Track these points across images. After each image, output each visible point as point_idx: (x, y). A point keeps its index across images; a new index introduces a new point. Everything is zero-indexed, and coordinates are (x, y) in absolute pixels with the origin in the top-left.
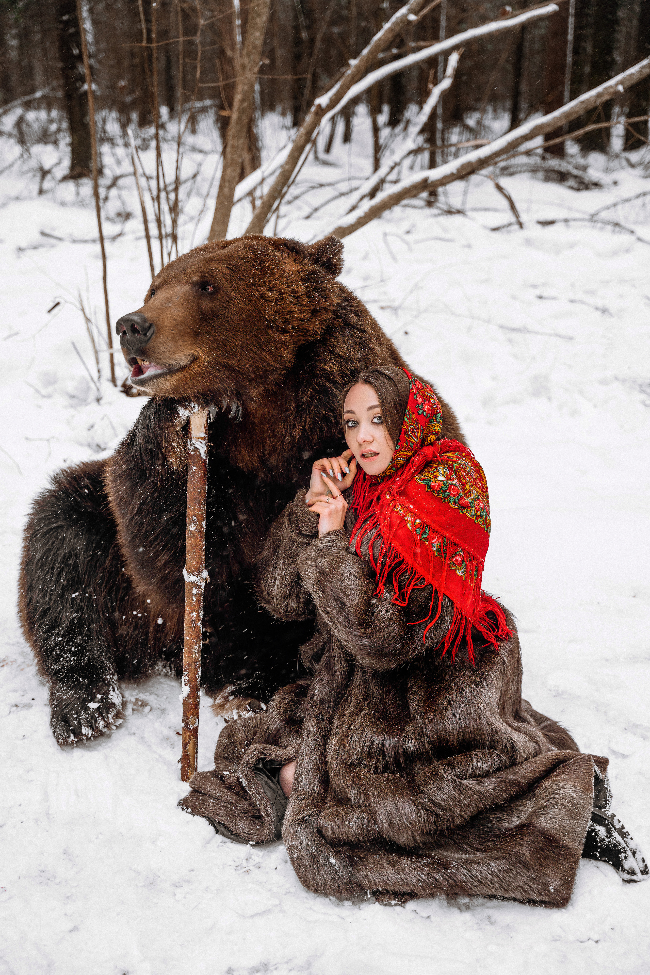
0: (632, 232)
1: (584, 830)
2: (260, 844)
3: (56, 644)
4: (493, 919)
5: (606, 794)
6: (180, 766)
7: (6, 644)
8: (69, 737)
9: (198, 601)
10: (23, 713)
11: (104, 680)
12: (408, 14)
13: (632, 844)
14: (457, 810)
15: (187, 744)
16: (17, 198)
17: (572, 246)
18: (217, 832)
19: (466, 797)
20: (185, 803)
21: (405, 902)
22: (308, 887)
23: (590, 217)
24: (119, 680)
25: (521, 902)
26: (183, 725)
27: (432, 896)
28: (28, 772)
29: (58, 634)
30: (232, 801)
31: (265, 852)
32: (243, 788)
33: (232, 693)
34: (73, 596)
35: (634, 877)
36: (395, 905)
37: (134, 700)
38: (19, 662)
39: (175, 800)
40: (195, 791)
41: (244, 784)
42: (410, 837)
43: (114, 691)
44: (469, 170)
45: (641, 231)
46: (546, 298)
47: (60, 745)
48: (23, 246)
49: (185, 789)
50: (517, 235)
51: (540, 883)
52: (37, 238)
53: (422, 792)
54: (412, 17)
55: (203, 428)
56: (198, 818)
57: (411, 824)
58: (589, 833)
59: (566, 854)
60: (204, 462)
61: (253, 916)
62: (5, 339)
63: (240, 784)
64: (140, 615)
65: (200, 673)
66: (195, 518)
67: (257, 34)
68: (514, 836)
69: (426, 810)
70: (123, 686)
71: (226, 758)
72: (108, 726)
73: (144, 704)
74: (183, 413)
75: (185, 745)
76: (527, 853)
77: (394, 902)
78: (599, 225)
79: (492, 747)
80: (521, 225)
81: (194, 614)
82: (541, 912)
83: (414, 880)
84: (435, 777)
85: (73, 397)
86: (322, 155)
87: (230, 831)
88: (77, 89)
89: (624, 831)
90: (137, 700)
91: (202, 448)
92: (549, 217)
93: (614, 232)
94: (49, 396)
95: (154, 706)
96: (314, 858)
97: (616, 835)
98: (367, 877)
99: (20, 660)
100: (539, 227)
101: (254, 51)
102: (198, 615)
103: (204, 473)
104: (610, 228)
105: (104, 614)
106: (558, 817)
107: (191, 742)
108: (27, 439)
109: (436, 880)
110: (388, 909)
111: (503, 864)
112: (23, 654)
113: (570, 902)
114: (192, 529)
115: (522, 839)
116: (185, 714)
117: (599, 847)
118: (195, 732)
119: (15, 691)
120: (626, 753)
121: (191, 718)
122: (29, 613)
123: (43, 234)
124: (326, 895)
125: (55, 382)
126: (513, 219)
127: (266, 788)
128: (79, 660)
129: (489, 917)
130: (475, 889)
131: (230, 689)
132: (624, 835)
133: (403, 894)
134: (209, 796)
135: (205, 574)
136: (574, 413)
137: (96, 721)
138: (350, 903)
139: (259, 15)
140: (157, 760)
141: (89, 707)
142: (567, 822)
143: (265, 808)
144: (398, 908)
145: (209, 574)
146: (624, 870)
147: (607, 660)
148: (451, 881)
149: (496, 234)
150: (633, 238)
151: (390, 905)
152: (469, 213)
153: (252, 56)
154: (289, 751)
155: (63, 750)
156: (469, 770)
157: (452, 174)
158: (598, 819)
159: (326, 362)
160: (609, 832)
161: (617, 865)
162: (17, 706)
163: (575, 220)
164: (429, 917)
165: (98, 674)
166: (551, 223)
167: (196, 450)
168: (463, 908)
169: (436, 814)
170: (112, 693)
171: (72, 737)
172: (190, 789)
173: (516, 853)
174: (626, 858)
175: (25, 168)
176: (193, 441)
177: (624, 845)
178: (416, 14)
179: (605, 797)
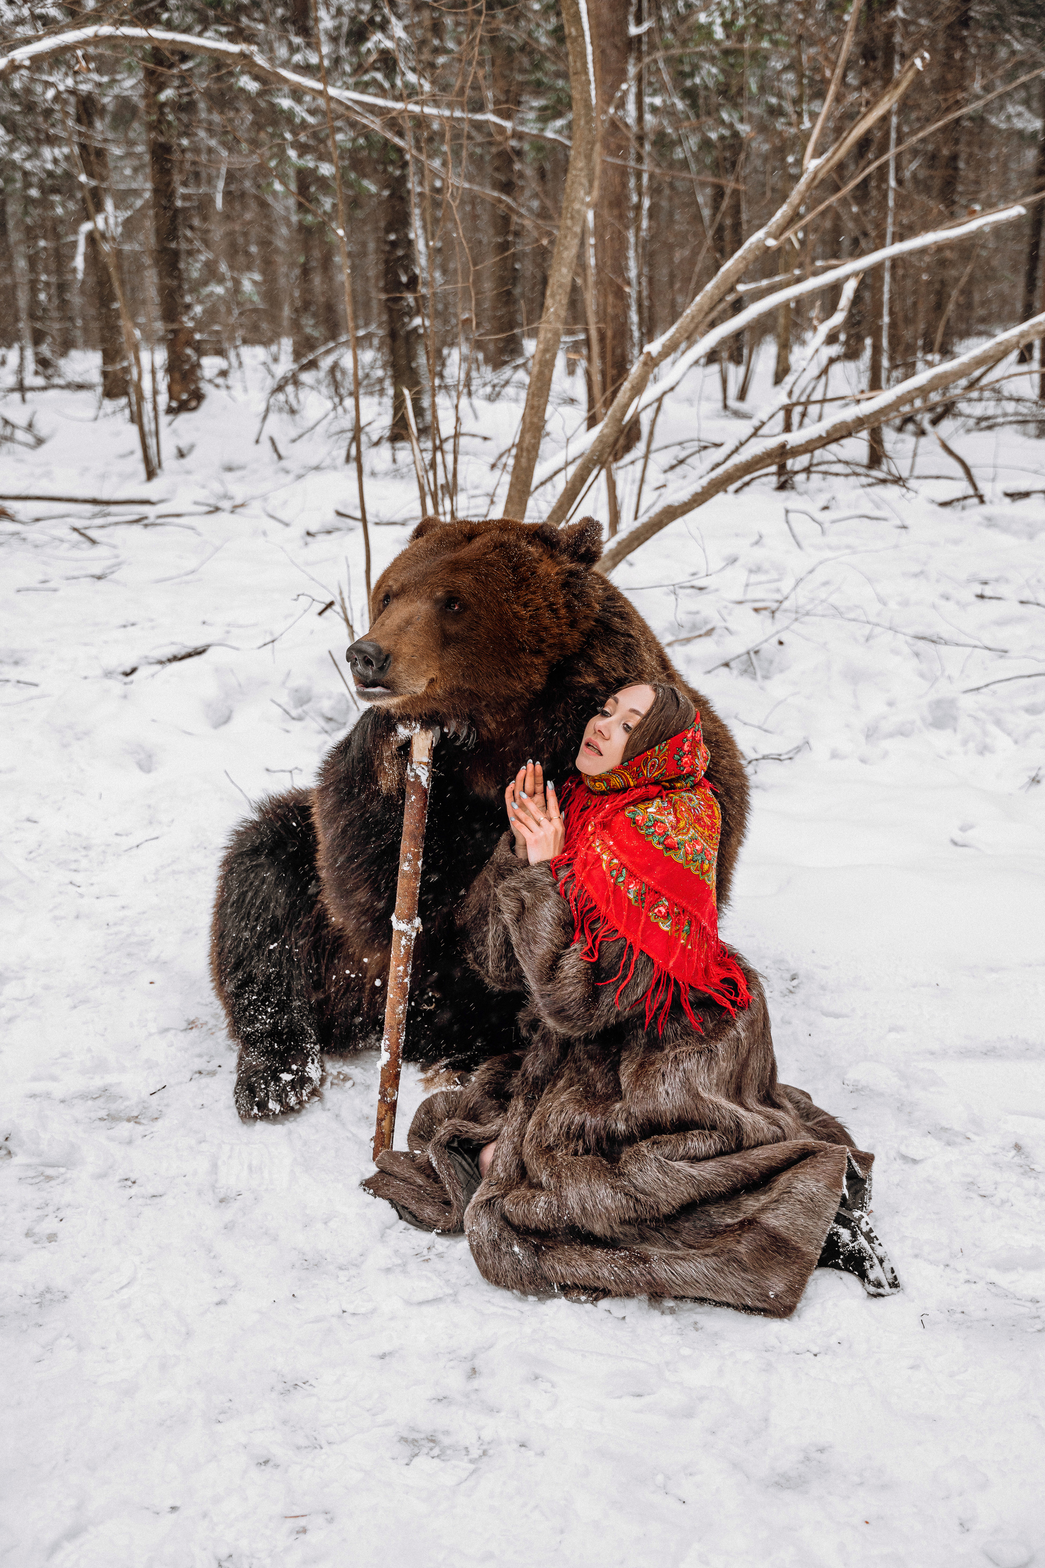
1: (824, 1232)
2: (446, 1232)
3: (250, 1004)
4: (699, 1326)
5: (864, 1194)
6: (372, 1144)
7: (199, 1003)
8: (252, 1109)
9: (407, 953)
10: (204, 1080)
11: (303, 1049)
12: (765, 239)
13: (880, 1251)
14: (663, 1195)
15: (382, 1120)
16: (317, 468)
18: (401, 1218)
19: (672, 1179)
20: (367, 1184)
21: (596, 1299)
22: (488, 1278)
24: (322, 1051)
25: (736, 1308)
26: (379, 1097)
27: (628, 1295)
28: (200, 1143)
29: (252, 991)
30: (421, 1183)
31: (452, 1242)
32: (433, 1169)
33: (446, 1066)
34: (272, 947)
35: (881, 1291)
36: (586, 1302)
37: (335, 1073)
38: (210, 1026)
39: (356, 1180)
40: (382, 1171)
41: (434, 1164)
42: (606, 1225)
43: (313, 1063)
44: (843, 432)
46: (988, 598)
47: (241, 1117)
48: (313, 530)
49: (372, 1170)
50: (975, 512)
51: (757, 1286)
52: (331, 519)
53: (623, 1174)
54: (771, 243)
55: (427, 752)
56: (379, 1200)
57: (606, 1209)
58: (830, 1236)
59: (797, 1257)
60: (425, 791)
61: (421, 1304)
62: (260, 648)
63: (430, 1164)
64: (353, 976)
65: (403, 1038)
66: (410, 856)
67: (564, 270)
68: (732, 1231)
69: (626, 1194)
70: (326, 1058)
71: (421, 1136)
72: (300, 1103)
73: (346, 1078)
74: (403, 732)
75: (380, 1121)
76: (743, 1251)
77: (583, 1298)
79: (713, 1128)
80: (980, 498)
81: (401, 968)
82: (758, 1321)
83: (606, 1274)
84: (639, 1157)
85: (329, 720)
86: (732, 403)
87: (414, 1216)
88: (404, 325)
89: (872, 1235)
90: (339, 1073)
91: (424, 776)
92: (1023, 487)
94: (300, 719)
95: (358, 1081)
96: (495, 1245)
97: (862, 1239)
98: (553, 1268)
99: (212, 1022)
100: (1007, 500)
101: (560, 291)
102: (405, 970)
103: (425, 804)
105: (306, 971)
106: (790, 1215)
107: (387, 1118)
108: (268, 770)
109: (632, 1275)
110: (576, 1306)
111: (712, 1262)
112: (215, 1016)
113: (795, 1313)
114: (406, 869)
115: (740, 1235)
116: (382, 1085)
117: (842, 1254)
118: (393, 1107)
119: (200, 1056)
120: (917, 1158)
121: (389, 1090)
122: (220, 964)
123: (339, 514)
124: (507, 1287)
125: (309, 700)
126: (971, 492)
127: (459, 1169)
128: (275, 1025)
129: (696, 1323)
130: (678, 1288)
131: (444, 1062)
132: (870, 1240)
133: (596, 1289)
134: (396, 1177)
135: (417, 922)
136: (984, 749)
137: (287, 1096)
138: (535, 1299)
139: (566, 248)
140: (348, 1139)
141: (281, 1079)
142: (801, 1221)
143: (454, 1191)
144: (588, 1306)
145: (423, 923)
146: (869, 1282)
147: (932, 1053)
148: (649, 1277)
149: (947, 511)
151: (578, 1301)
152: (912, 483)
153: (558, 298)
154: (491, 1128)
155: (244, 1123)
156: (681, 1151)
157: (820, 437)
158: (842, 1221)
159: (580, 674)
160: (854, 1235)
161: (863, 1276)
162: (200, 1073)
164: (624, 1318)
165: (296, 1041)
166: (1025, 495)
167: (417, 777)
168: (667, 1311)
169: (636, 1199)
170: (310, 1065)
171: (256, 1110)
172: (377, 1170)
173: (730, 1251)
174: (871, 1267)
175: (335, 428)
176: (414, 766)
177: (871, 1251)
178: (776, 238)
179: (862, 1199)
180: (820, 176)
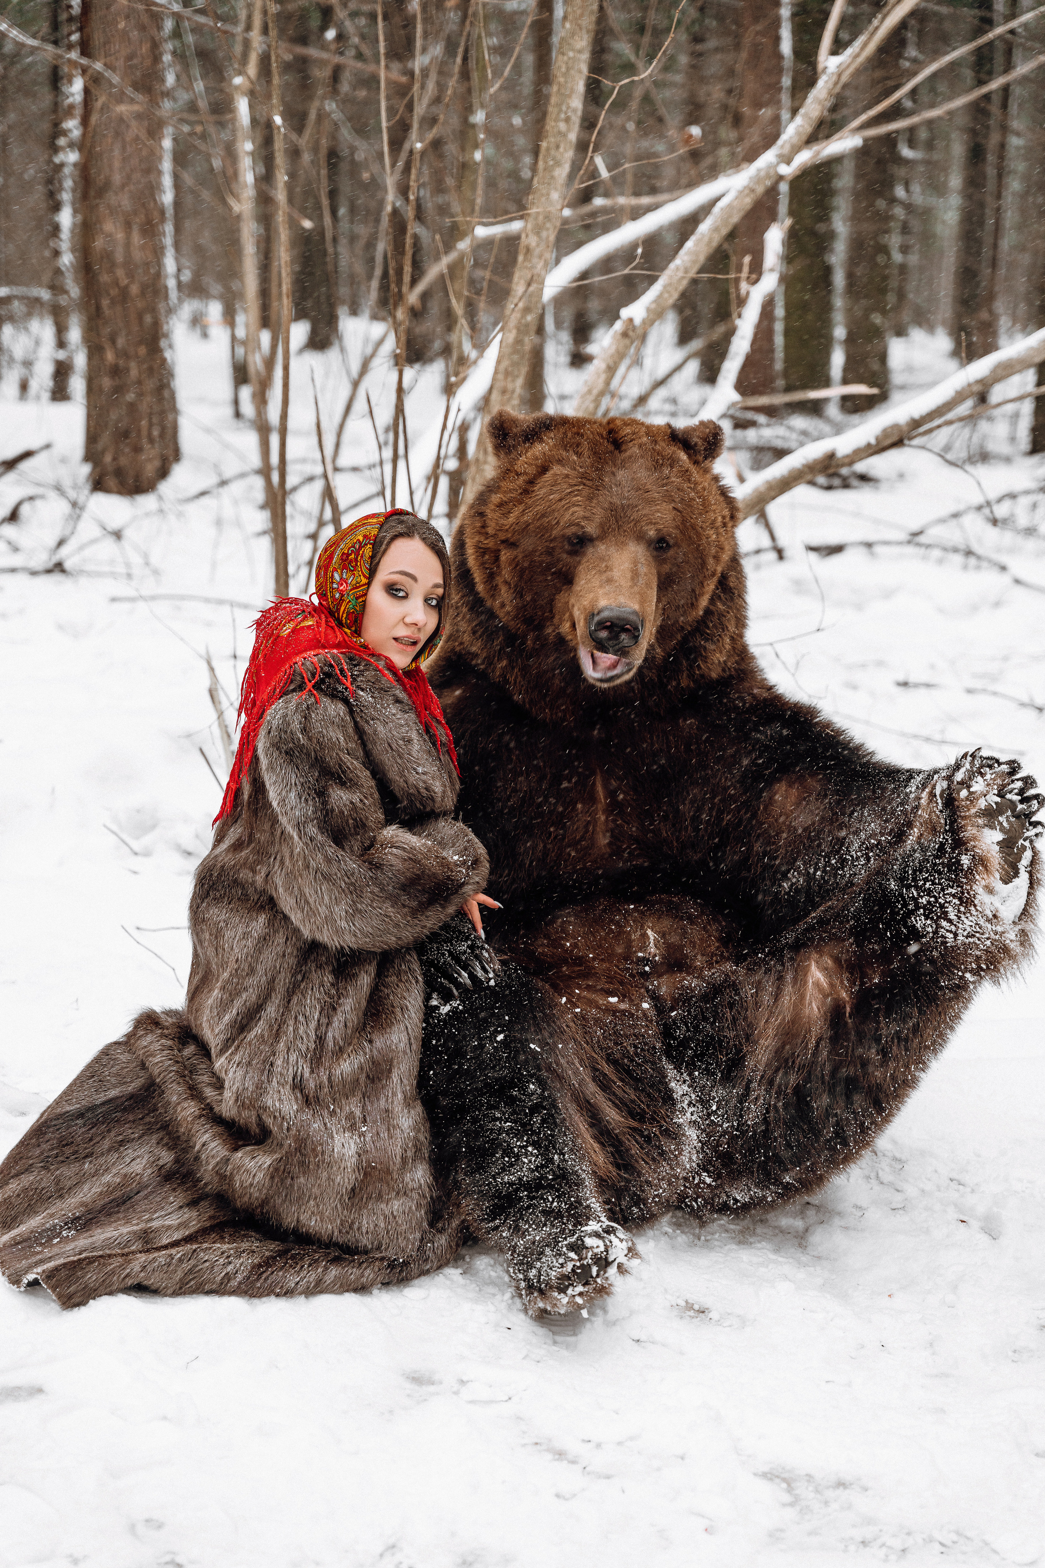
0: (1003, 568)
12: (778, 164)
17: (888, 594)
23: (908, 538)
44: (895, 438)
45: (1019, 566)
46: (917, 685)
50: (778, 571)
78: (936, 553)
80: (780, 554)
92: (833, 539)
93: (965, 567)
100: (813, 556)
104: (958, 559)
150: (1005, 579)
157: (869, 445)
163: (887, 543)
166: (836, 549)
180: (845, 78)
